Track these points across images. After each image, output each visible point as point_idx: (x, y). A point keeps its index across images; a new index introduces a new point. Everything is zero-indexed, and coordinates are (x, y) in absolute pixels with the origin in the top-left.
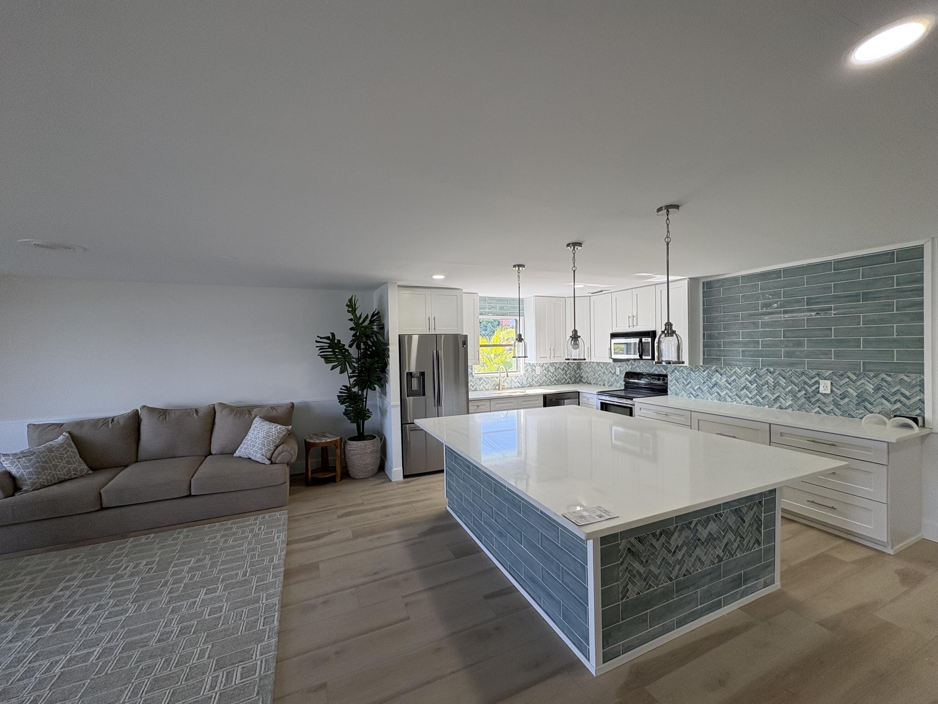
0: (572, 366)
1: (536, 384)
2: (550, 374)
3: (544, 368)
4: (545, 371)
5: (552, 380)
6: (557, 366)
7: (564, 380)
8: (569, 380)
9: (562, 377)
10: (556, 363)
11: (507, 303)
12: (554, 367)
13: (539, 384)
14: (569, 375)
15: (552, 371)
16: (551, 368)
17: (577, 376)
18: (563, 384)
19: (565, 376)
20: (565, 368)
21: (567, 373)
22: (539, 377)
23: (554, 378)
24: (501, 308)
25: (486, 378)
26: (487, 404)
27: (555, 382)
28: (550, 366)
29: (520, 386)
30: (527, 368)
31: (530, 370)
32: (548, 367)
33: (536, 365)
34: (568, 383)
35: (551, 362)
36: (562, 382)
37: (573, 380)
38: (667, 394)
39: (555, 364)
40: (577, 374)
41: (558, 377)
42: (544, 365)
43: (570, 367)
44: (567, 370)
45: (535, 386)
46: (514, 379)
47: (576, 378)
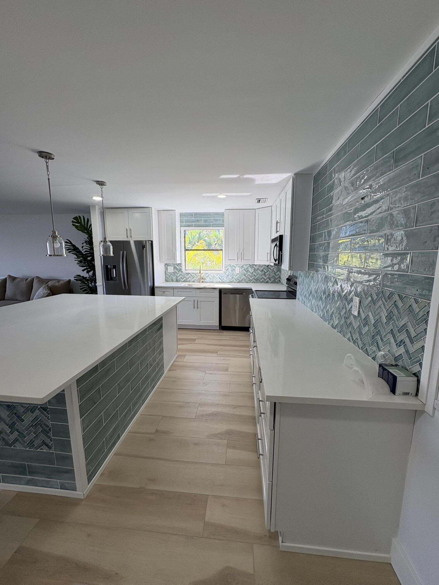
0: (272, 268)
1: (235, 281)
2: (249, 273)
3: (243, 269)
4: (244, 271)
5: (251, 279)
6: (256, 268)
7: (263, 280)
8: (268, 280)
9: (261, 277)
10: (256, 265)
11: (210, 217)
12: (253, 268)
13: (238, 281)
14: (268, 276)
15: (251, 272)
16: (250, 269)
17: (277, 277)
18: (261, 282)
19: (264, 277)
20: (264, 270)
21: (267, 274)
22: (238, 275)
23: (253, 277)
24: (205, 221)
25: (193, 273)
26: (171, 291)
27: (254, 280)
28: (249, 268)
29: (221, 281)
30: (227, 268)
31: (230, 269)
32: (247, 268)
33: (236, 266)
34: (267, 282)
35: (251, 264)
36: (261, 281)
37: (272, 280)
38: (296, 299)
39: (254, 266)
40: (277, 276)
41: (257, 277)
42: (244, 266)
43: (269, 270)
44: (266, 271)
45: (235, 282)
46: (216, 276)
47: (275, 279)
